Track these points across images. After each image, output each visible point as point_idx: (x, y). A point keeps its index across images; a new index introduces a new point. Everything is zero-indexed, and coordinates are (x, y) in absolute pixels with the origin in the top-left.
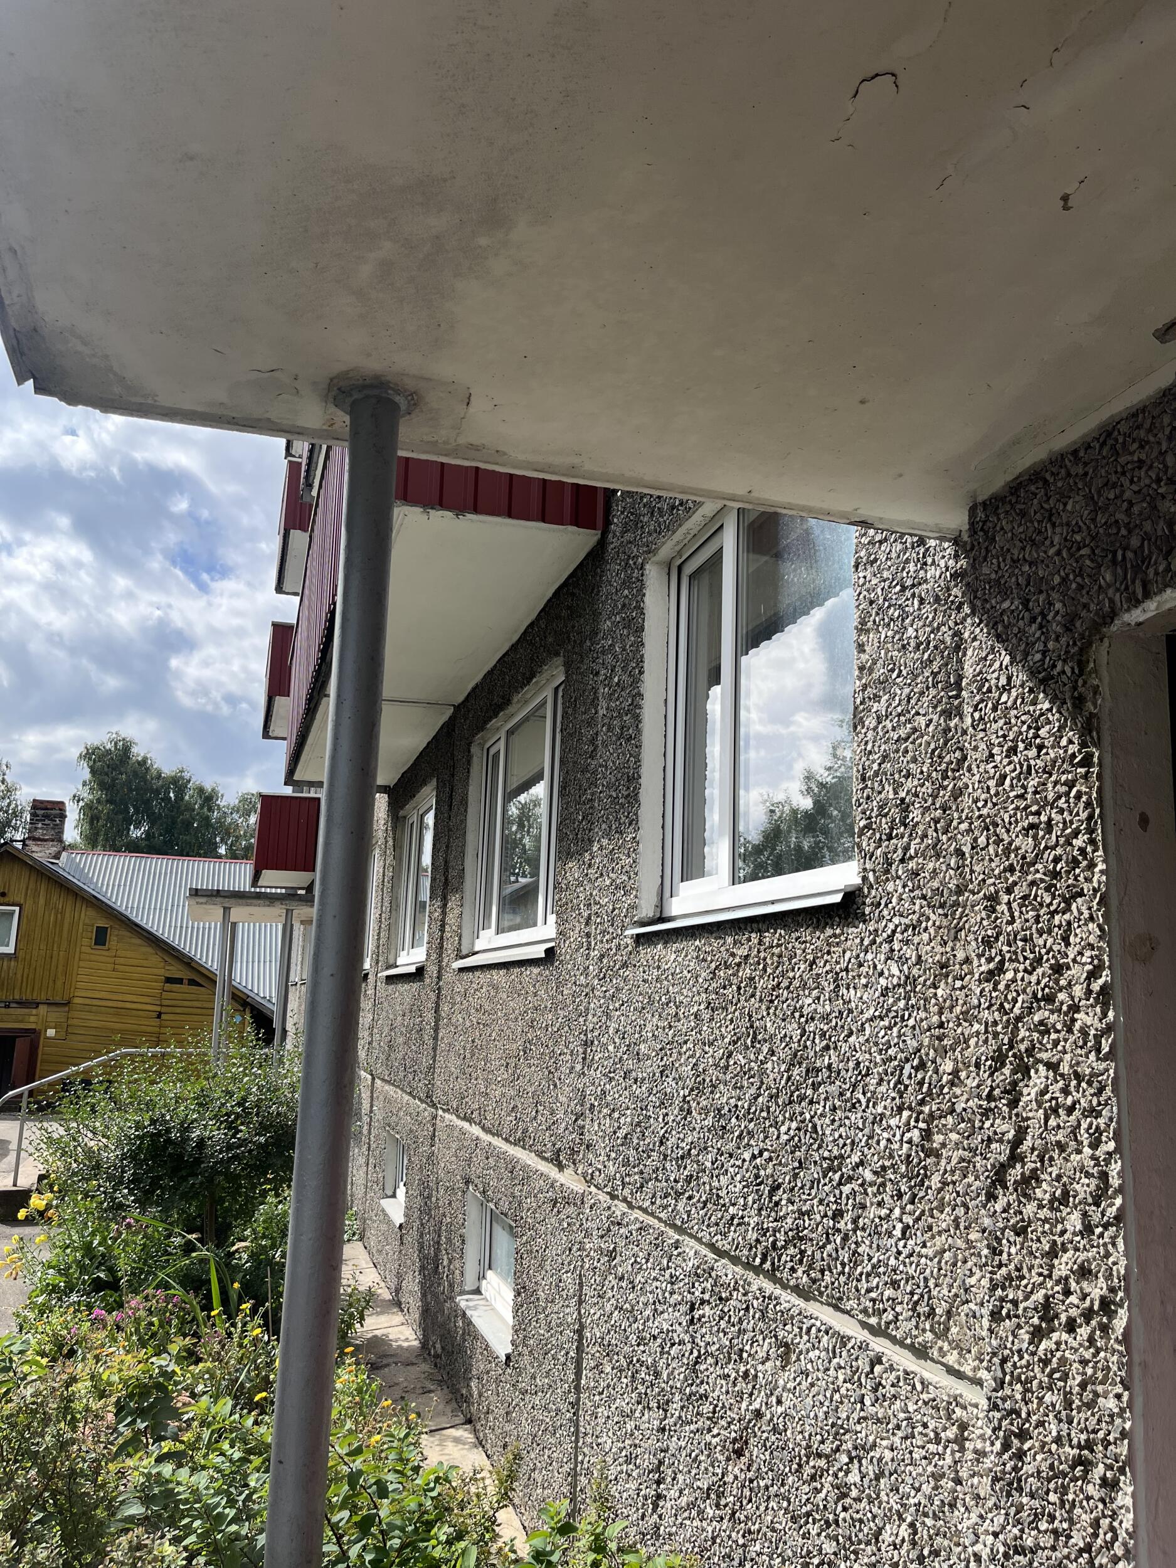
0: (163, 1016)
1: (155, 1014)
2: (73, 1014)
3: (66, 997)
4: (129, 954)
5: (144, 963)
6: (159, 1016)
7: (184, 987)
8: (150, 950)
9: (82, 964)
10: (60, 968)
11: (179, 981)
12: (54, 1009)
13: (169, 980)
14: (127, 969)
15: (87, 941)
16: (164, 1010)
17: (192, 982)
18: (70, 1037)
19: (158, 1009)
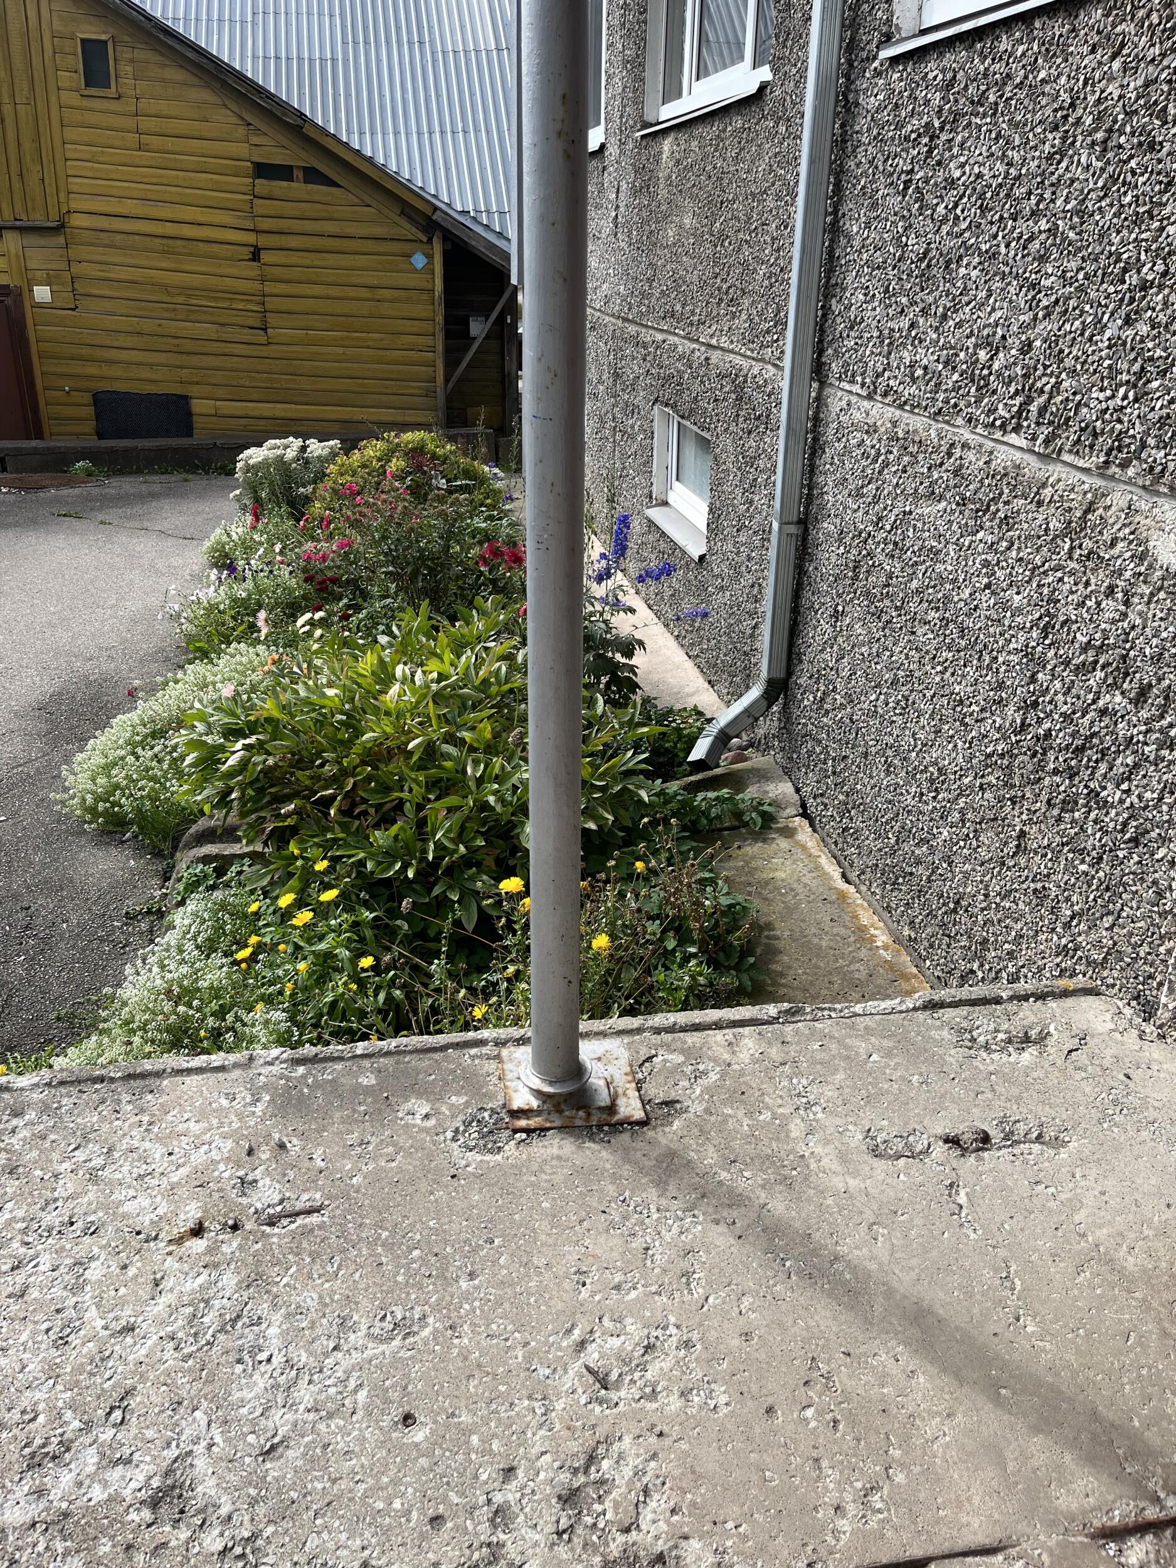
0: (265, 256)
1: (246, 252)
2: (75, 252)
3: (54, 215)
4: (163, 106)
5: (204, 128)
6: (255, 256)
7: (297, 188)
8: (207, 95)
9: (70, 134)
10: (27, 145)
11: (283, 172)
12: (33, 240)
13: (263, 170)
14: (170, 143)
15: (70, 77)
16: (263, 240)
17: (312, 175)
18: (83, 303)
19: (251, 238)
